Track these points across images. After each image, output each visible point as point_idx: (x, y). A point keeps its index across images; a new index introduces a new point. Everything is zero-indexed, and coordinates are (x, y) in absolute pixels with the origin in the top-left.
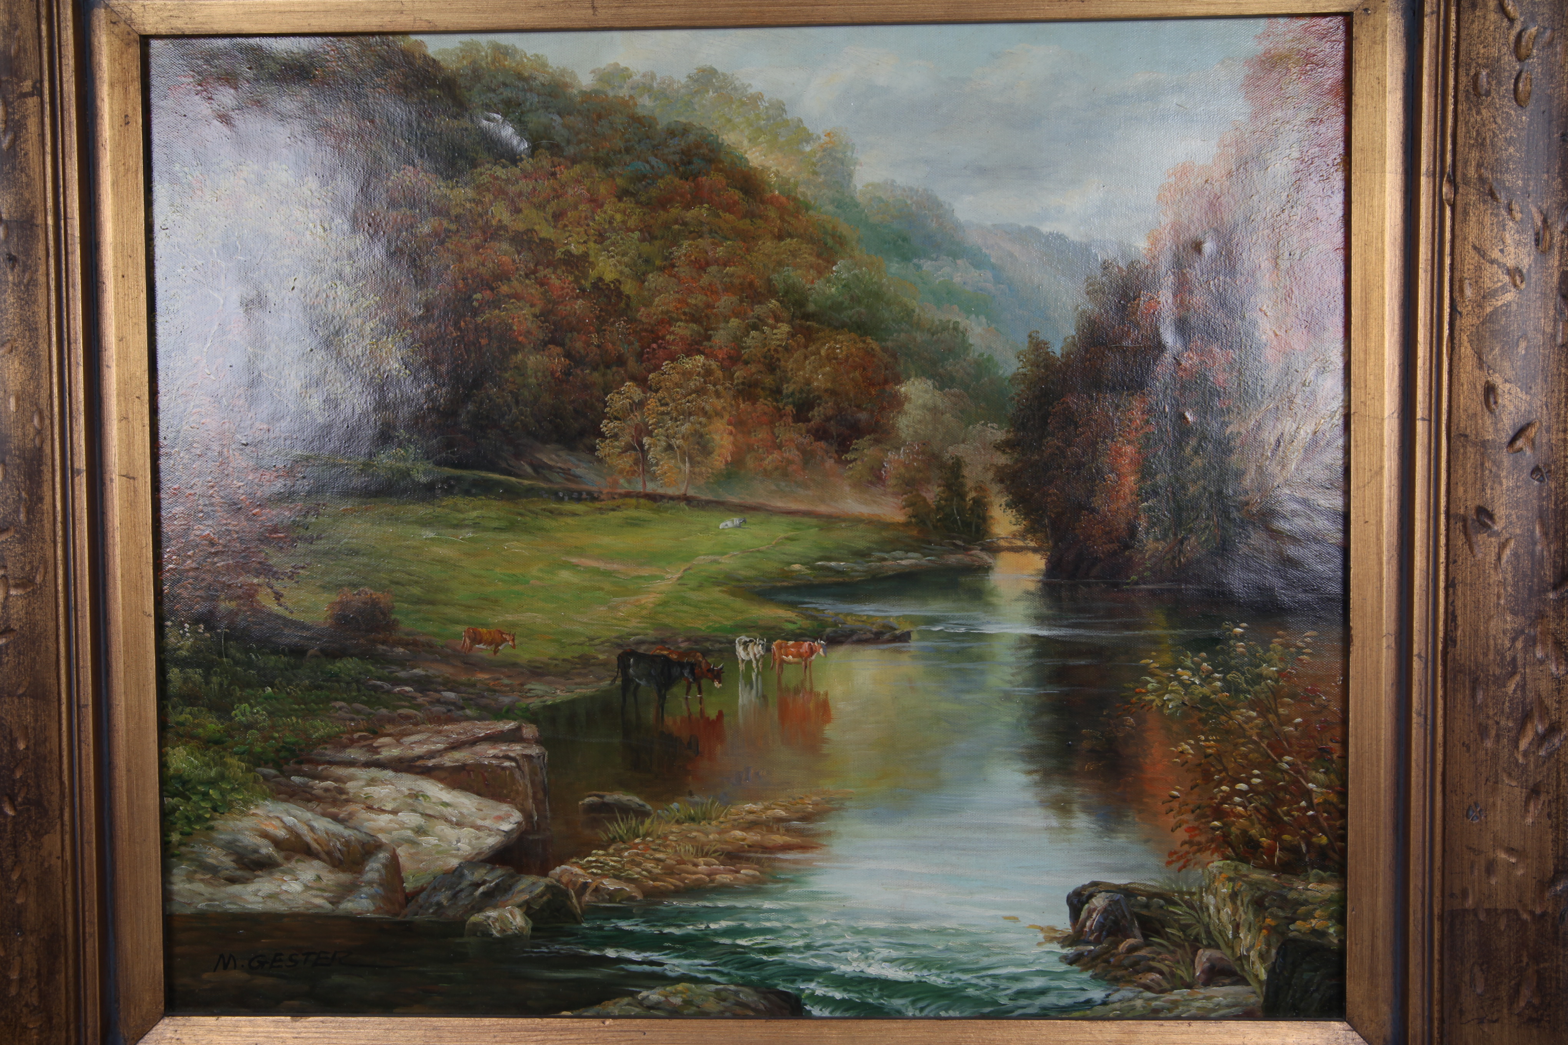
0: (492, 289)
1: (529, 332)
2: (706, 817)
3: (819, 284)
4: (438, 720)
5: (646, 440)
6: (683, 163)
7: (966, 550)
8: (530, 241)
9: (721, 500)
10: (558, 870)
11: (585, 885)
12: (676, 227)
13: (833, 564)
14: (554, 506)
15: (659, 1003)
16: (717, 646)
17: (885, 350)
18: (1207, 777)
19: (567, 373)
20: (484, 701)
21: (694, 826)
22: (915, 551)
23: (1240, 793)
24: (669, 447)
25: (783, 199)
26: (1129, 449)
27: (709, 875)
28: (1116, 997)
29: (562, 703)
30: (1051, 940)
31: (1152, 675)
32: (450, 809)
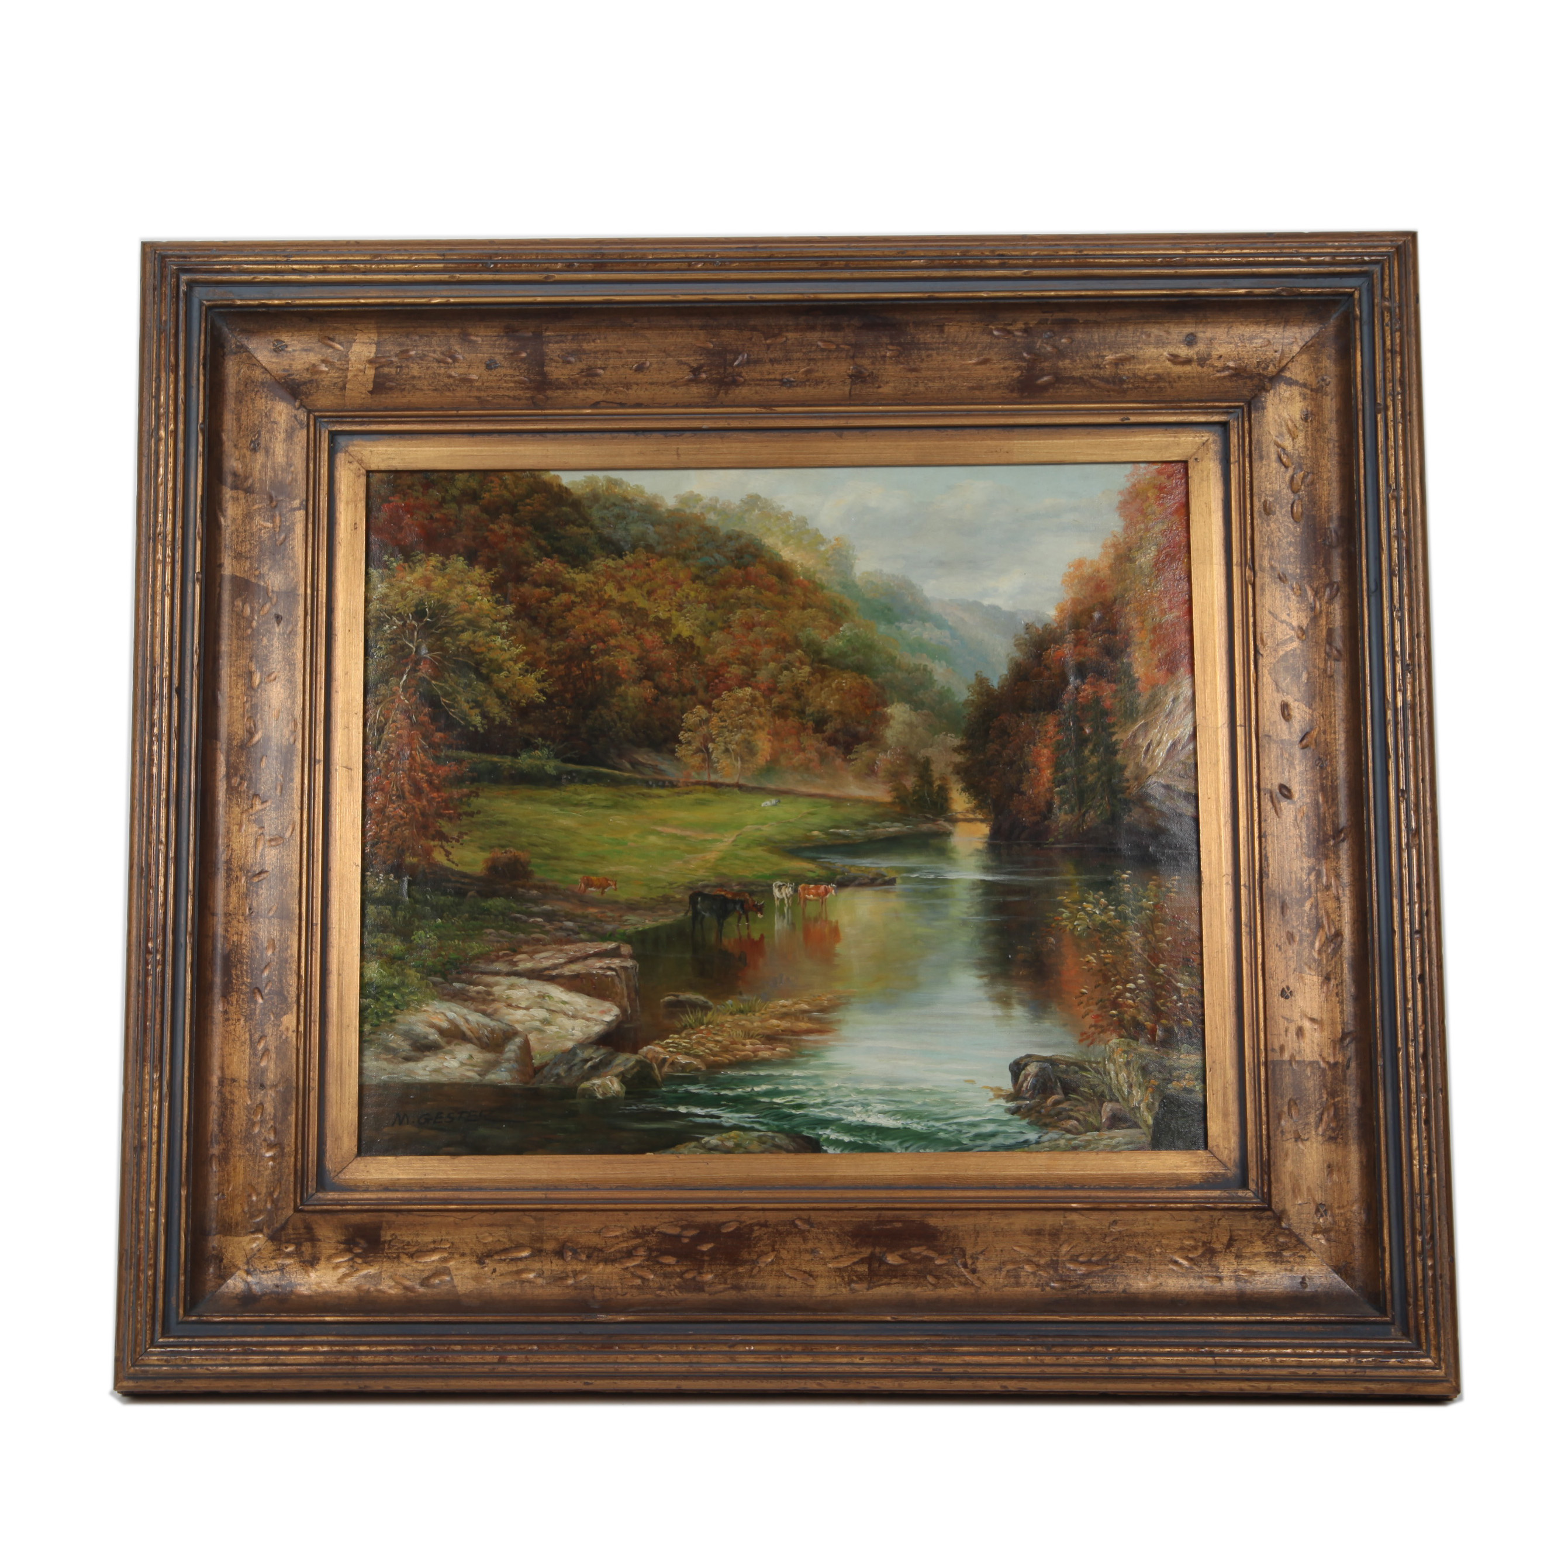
0: (604, 642)
1: (629, 672)
2: (752, 1010)
3: (830, 639)
4: (560, 942)
5: (711, 746)
6: (736, 557)
7: (934, 821)
8: (631, 610)
9: (763, 786)
10: (645, 1049)
11: (664, 1060)
12: (732, 600)
13: (841, 831)
14: (645, 791)
15: (717, 1146)
16: (760, 888)
17: (876, 684)
18: (1106, 979)
19: (656, 699)
20: (593, 928)
21: (743, 1016)
22: (898, 821)
23: (1130, 990)
24: (727, 750)
25: (806, 582)
26: (1045, 751)
27: (753, 1052)
28: (1046, 1138)
29: (650, 929)
30: (999, 1096)
31: (1066, 907)
32: (567, 1006)
